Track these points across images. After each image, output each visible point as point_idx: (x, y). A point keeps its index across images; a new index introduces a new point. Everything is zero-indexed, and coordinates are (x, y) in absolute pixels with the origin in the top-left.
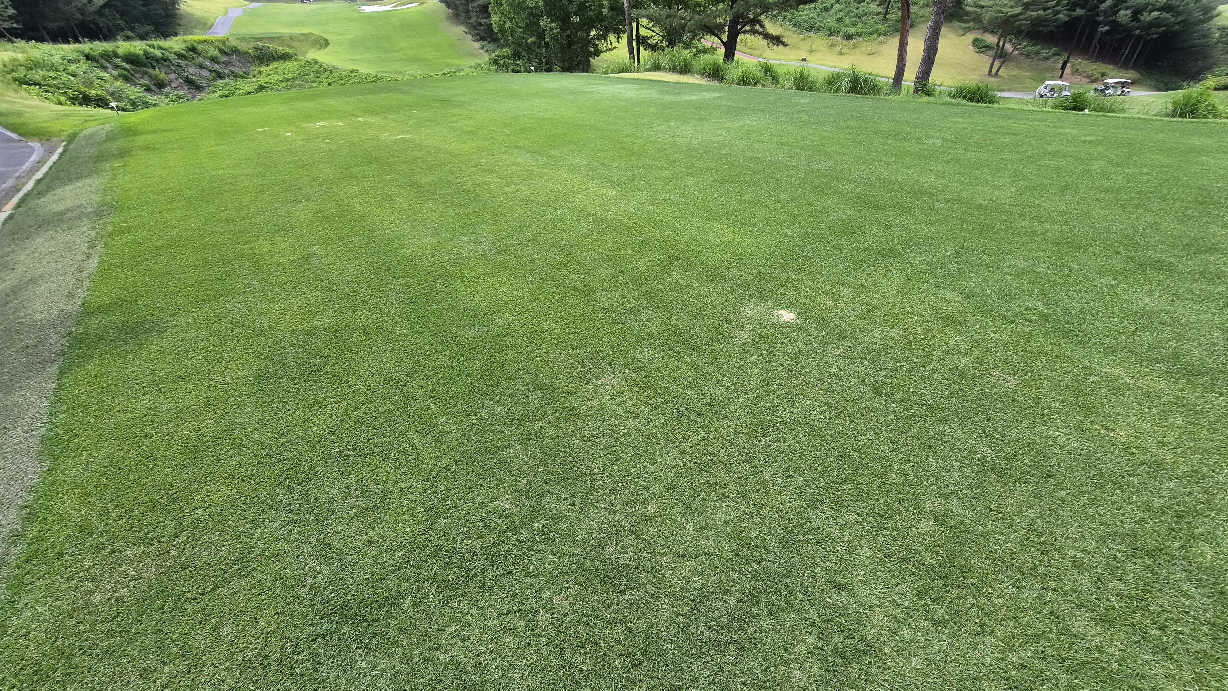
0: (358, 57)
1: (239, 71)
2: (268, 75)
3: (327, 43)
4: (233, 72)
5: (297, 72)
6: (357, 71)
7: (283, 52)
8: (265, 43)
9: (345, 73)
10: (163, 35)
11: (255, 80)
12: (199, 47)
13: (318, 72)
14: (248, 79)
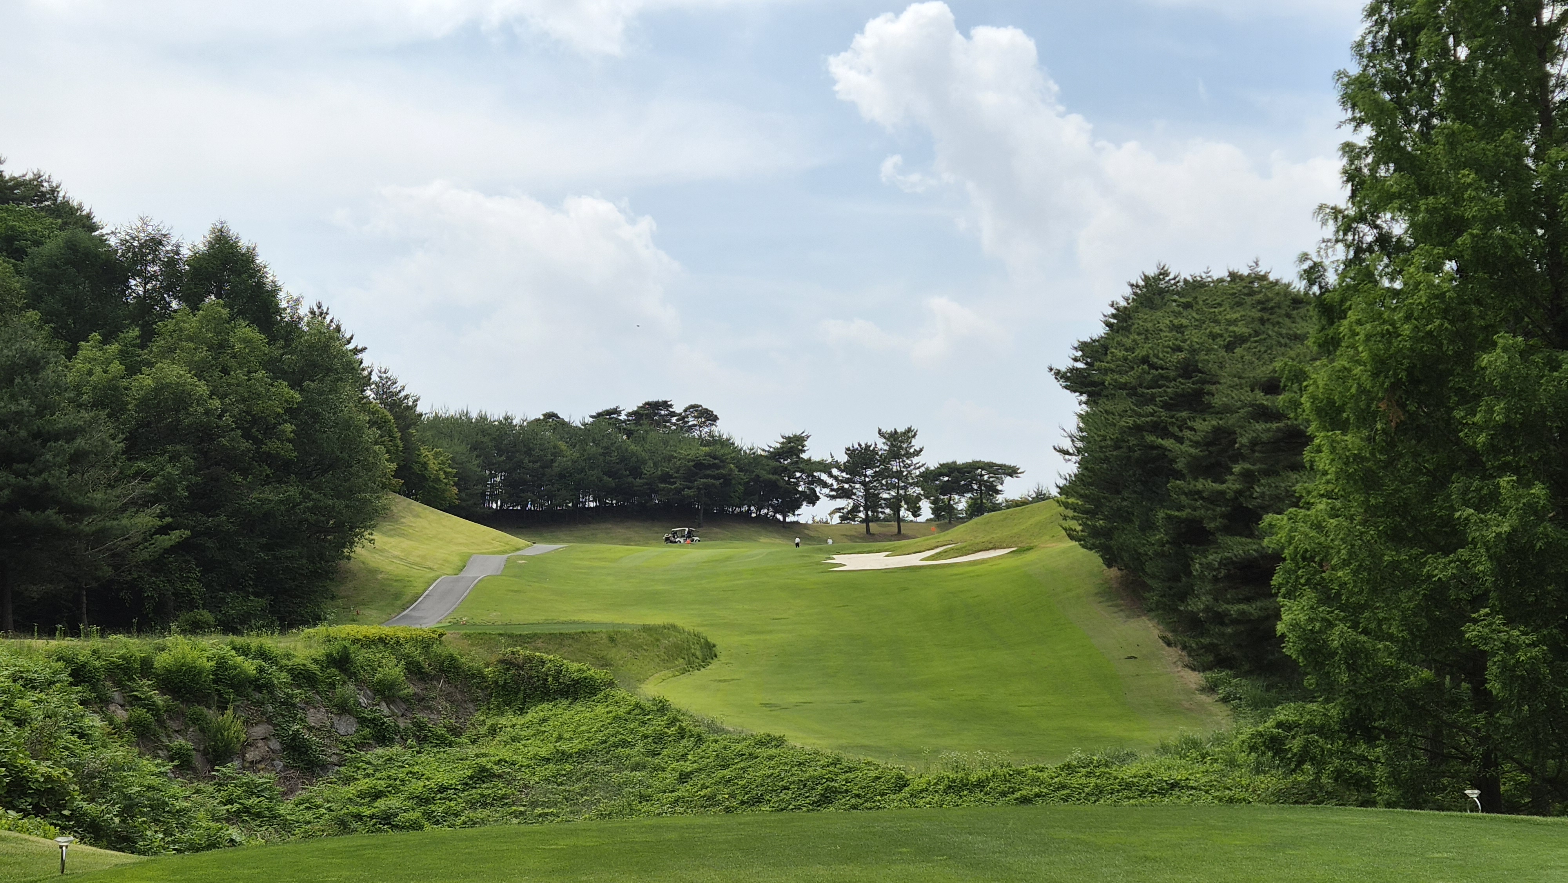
0: (793, 698)
1: (437, 723)
2: (513, 740)
3: (709, 652)
4: (420, 726)
5: (599, 736)
6: (780, 742)
7: (576, 676)
8: (537, 649)
9: (739, 747)
10: (282, 619)
11: (472, 751)
12: (361, 656)
13: (659, 738)
14: (454, 750)
